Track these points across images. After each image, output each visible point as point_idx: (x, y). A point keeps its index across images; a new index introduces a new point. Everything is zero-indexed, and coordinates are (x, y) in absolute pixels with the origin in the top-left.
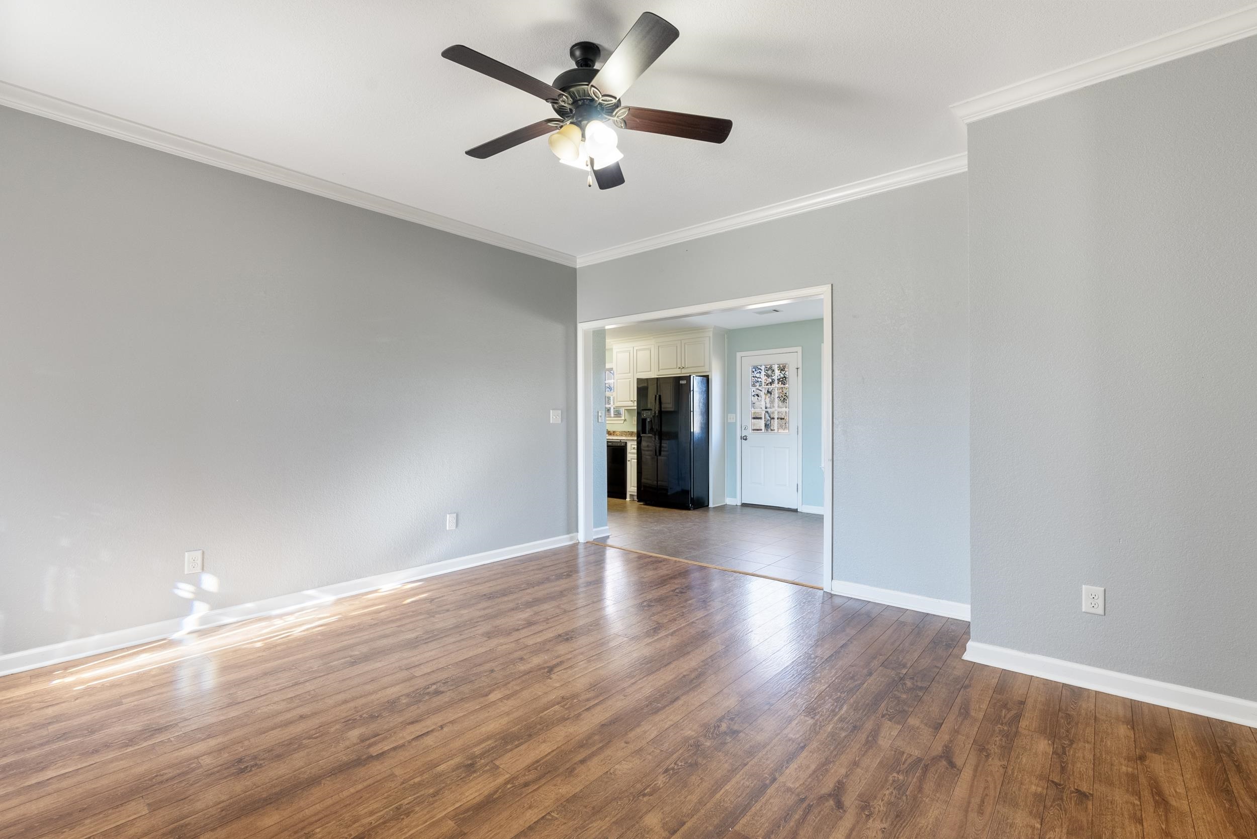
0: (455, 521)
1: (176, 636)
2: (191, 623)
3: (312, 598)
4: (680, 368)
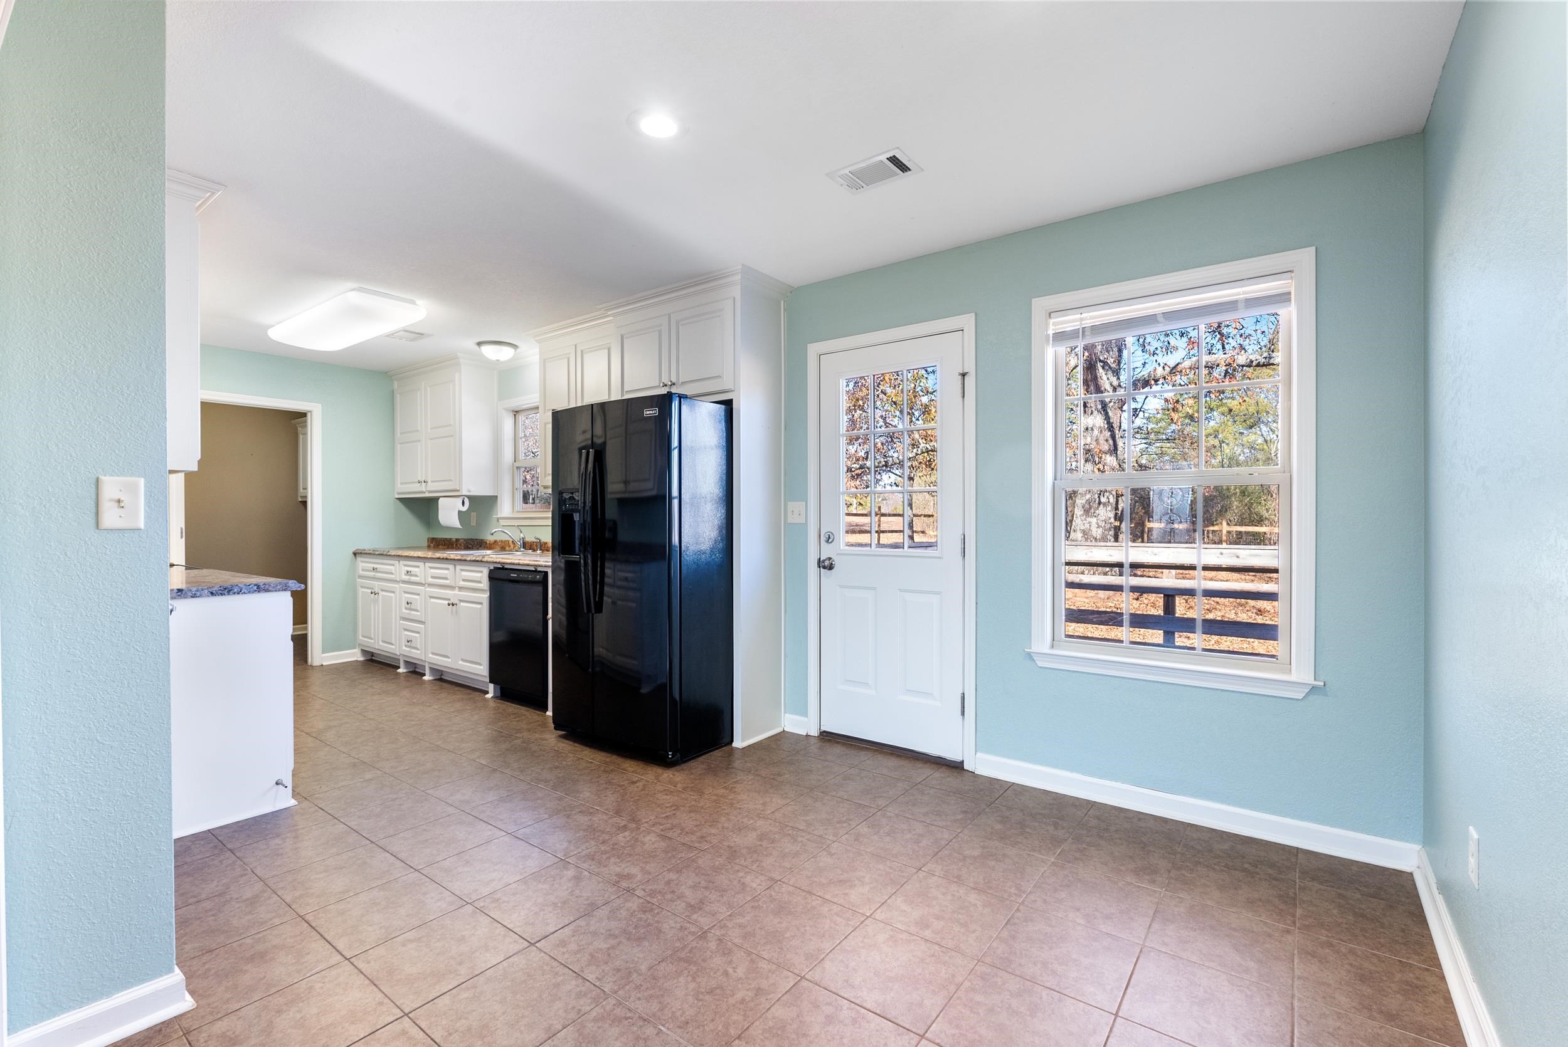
4: (666, 386)
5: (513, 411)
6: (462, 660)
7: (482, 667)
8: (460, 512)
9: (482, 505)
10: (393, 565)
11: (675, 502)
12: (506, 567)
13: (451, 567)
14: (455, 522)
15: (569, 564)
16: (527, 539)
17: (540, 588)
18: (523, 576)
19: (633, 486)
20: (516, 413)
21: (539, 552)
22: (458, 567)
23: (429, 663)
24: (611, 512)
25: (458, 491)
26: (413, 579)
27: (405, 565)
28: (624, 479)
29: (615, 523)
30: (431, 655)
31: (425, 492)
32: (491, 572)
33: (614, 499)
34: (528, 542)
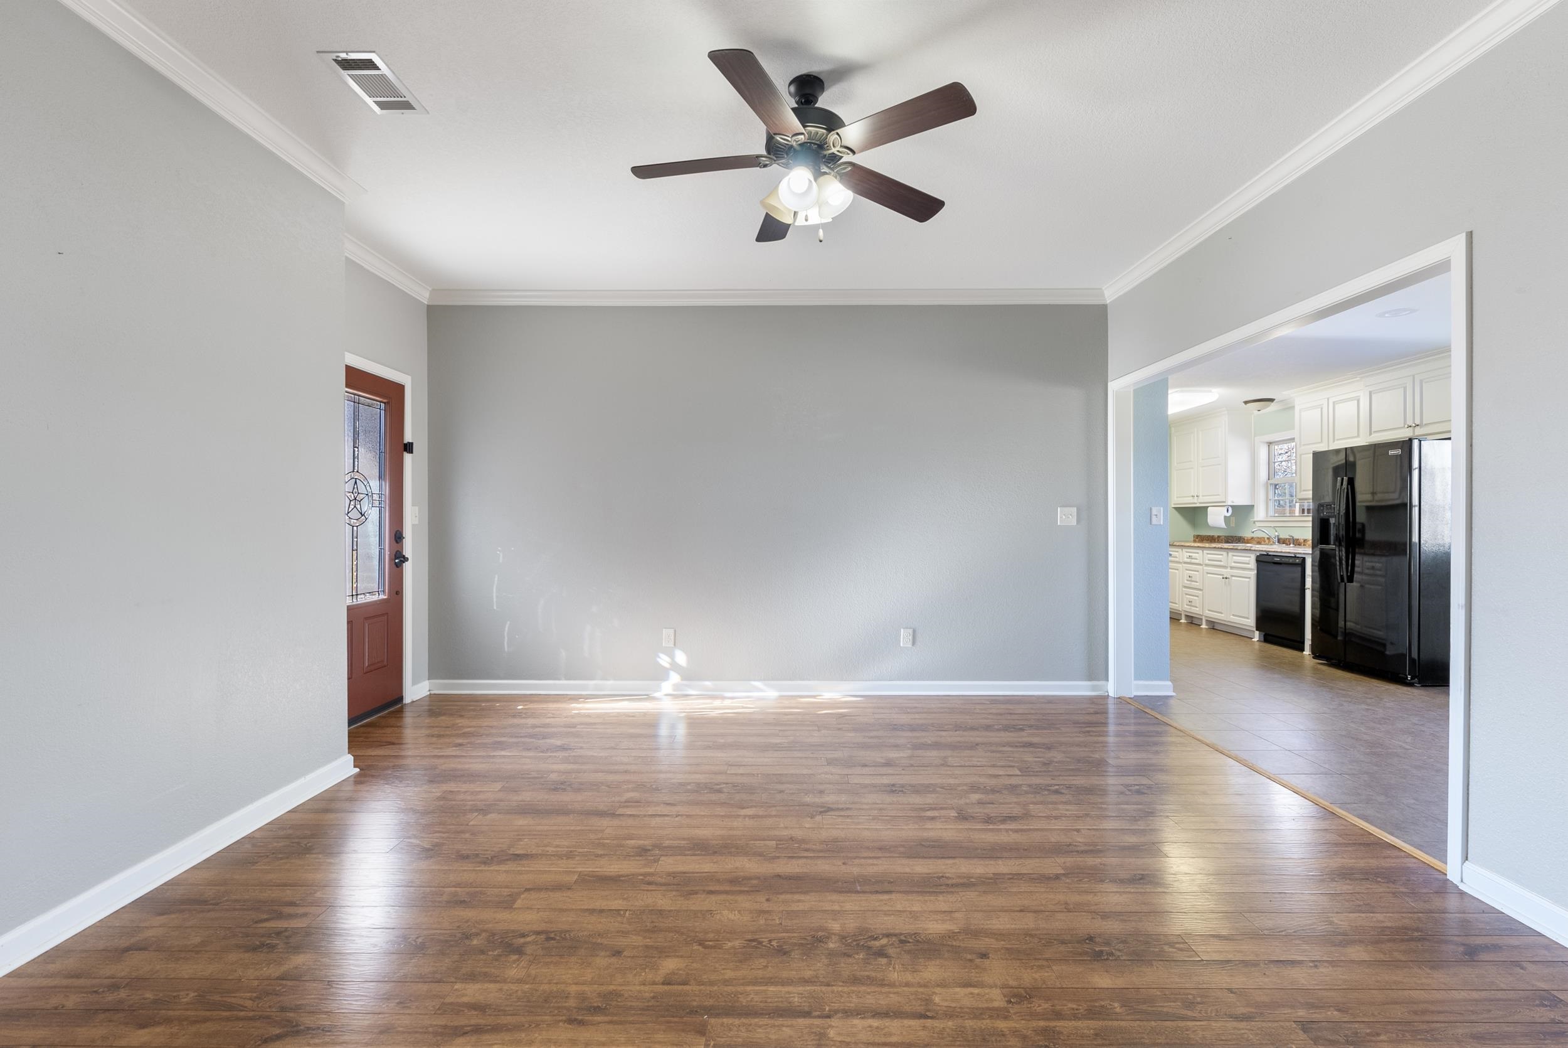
0: (911, 638)
1: (657, 695)
2: (667, 687)
3: (759, 690)
4: (1410, 426)
5: (1267, 443)
6: (1233, 615)
7: (1250, 620)
8: (1225, 517)
9: (1241, 512)
10: (1177, 552)
11: (1416, 511)
12: (1270, 554)
13: (1225, 553)
14: (1222, 524)
15: (1322, 552)
16: (1281, 537)
17: (1299, 569)
18: (1287, 560)
19: (1379, 497)
20: (1270, 444)
21: (1292, 545)
22: (1230, 554)
23: (1206, 617)
24: (1361, 517)
25: (1224, 502)
26: (1193, 561)
27: (1187, 552)
28: (1371, 490)
29: (1363, 525)
30: (1207, 612)
31: (1196, 503)
32: (1257, 557)
33: (1364, 506)
34: (1282, 539)
